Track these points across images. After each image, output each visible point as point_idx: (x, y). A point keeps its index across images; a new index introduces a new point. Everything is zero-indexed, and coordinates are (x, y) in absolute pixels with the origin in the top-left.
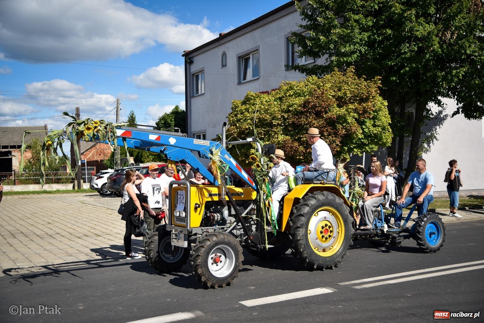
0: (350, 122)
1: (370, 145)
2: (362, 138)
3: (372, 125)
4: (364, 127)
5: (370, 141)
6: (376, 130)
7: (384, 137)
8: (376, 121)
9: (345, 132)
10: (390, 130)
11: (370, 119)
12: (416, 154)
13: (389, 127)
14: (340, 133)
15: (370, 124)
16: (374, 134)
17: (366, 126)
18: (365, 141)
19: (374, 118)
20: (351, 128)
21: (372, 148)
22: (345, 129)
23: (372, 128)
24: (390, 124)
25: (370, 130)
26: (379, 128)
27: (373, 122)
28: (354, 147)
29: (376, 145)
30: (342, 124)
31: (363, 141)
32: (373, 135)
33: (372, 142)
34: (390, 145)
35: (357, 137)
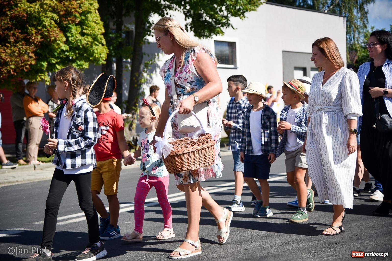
0: (47, 25)
1: (78, 61)
2: (67, 51)
3: (79, 33)
4: (69, 35)
5: (77, 55)
6: (85, 40)
7: (96, 51)
8: (85, 27)
9: (41, 38)
10: (104, 42)
11: (76, 25)
12: (138, 81)
13: (102, 37)
14: (34, 39)
15: (76, 31)
16: (83, 46)
17: (70, 32)
18: (72, 56)
19: (81, 24)
20: (49, 34)
21: (81, 65)
22: (41, 34)
23: (79, 37)
24: (102, 34)
25: (77, 39)
26: (89, 37)
27: (80, 29)
28: (57, 63)
29: (85, 61)
30: (35, 27)
31: (68, 54)
32: (81, 47)
33: (81, 57)
34: (105, 63)
35: (59, 48)
